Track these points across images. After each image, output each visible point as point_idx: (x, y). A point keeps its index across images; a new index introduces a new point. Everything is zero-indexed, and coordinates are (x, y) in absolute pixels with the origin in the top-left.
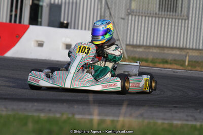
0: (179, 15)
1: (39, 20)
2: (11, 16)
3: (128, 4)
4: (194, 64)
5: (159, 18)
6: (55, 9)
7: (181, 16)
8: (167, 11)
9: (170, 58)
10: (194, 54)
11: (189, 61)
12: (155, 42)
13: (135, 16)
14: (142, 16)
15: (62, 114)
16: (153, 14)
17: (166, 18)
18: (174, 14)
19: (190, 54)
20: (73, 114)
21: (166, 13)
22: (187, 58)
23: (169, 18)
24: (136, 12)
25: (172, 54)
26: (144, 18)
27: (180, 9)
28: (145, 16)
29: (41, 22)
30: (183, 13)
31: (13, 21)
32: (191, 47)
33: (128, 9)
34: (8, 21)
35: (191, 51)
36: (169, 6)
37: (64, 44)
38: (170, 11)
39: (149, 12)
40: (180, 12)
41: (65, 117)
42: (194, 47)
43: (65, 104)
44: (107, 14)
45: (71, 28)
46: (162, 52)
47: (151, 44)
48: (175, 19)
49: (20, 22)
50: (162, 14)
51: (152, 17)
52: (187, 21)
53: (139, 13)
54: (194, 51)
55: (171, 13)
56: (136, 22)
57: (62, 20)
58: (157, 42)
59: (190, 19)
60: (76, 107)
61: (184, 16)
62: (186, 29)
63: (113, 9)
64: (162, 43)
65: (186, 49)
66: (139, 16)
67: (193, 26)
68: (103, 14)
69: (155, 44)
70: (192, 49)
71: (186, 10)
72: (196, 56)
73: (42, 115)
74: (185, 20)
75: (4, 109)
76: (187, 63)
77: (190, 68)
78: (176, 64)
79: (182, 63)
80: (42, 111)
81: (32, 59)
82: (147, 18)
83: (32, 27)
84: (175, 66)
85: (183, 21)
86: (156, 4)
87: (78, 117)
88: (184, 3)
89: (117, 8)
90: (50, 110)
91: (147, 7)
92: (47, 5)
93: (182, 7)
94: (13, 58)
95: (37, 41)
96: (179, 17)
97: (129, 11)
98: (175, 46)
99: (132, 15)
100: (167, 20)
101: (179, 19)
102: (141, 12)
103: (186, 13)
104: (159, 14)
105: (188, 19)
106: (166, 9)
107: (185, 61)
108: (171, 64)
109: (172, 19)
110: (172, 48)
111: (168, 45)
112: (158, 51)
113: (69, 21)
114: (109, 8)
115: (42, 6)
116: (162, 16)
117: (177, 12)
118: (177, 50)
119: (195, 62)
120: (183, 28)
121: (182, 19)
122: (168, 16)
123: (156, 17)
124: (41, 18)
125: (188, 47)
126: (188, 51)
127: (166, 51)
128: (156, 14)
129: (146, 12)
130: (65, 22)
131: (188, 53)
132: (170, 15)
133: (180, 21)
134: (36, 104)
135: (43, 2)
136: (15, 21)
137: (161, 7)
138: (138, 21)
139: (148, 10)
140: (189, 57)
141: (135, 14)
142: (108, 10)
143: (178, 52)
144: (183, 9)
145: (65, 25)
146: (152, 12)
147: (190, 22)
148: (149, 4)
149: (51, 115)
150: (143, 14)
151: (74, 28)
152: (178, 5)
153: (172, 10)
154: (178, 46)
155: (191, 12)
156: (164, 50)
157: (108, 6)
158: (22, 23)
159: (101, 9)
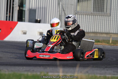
0: (105, 14)
1: (23, 19)
2: (7, 17)
3: (75, 8)
4: (115, 42)
5: (93, 15)
6: (33, 12)
7: (106, 14)
8: (98, 11)
9: (101, 39)
10: (115, 36)
11: (112, 41)
12: (92, 30)
13: (80, 15)
14: (84, 15)
15: (41, 73)
16: (90, 13)
17: (97, 16)
18: (102, 13)
19: (113, 36)
20: (48, 73)
21: (97, 12)
22: (111, 39)
23: (99, 16)
24: (80, 13)
25: (102, 37)
26: (85, 16)
27: (106, 10)
28: (85, 15)
29: (24, 20)
30: (107, 12)
31: (8, 20)
32: (113, 32)
33: (75, 11)
34: (5, 20)
35: (113, 34)
36: (99, 8)
37: (39, 32)
38: (100, 12)
39: (87, 12)
40: (105, 12)
41: (42, 74)
42: (115, 32)
43: (42, 67)
44: (63, 14)
45: (42, 23)
46: (96, 35)
47: (90, 31)
48: (103, 16)
49: (12, 20)
50: (95, 14)
51: (89, 15)
52: (110, 17)
53: (82, 13)
54: (115, 35)
55: (101, 13)
56: (80, 18)
57: (37, 19)
58: (93, 30)
59: (112, 15)
60: (48, 68)
61: (108, 14)
62: (110, 21)
63: (66, 11)
64: (95, 30)
65: (110, 33)
66: (82, 15)
67: (114, 20)
68: (60, 14)
69: (92, 31)
70: (114, 34)
71: (109, 10)
72: (116, 38)
73: (29, 74)
74: (109, 16)
75: (6, 71)
76: (111, 42)
77: (112, 44)
78: (104, 42)
79: (108, 42)
80: (29, 71)
81: (20, 42)
82: (86, 16)
83: (19, 23)
84: (104, 44)
85: (108, 17)
86: (92, 7)
87: (50, 74)
88: (108, 6)
89: (69, 10)
90: (33, 71)
91: (86, 9)
92: (28, 10)
93: (107, 9)
94: (9, 41)
95: (23, 31)
96: (105, 15)
97: (76, 12)
98: (103, 32)
99: (78, 14)
100: (98, 16)
101: (105, 16)
102: (83, 12)
103: (109, 12)
104: (93, 13)
105: (111, 16)
106: (98, 10)
107: (110, 41)
108: (101, 42)
109: (101, 16)
110: (102, 33)
111: (99, 31)
112: (94, 35)
113: (41, 19)
114: (64, 11)
115: (25, 11)
116: (96, 14)
117: (104, 12)
118: (104, 34)
119: (115, 41)
120: (108, 21)
121: (107, 16)
122: (99, 14)
123: (92, 15)
124: (24, 18)
125: (111, 32)
126: (111, 34)
127: (98, 35)
128: (92, 13)
129: (86, 13)
130: (39, 19)
131: (111, 35)
132: (100, 14)
133: (106, 17)
134: (25, 67)
135: (25, 8)
136: (9, 20)
137: (94, 9)
138: (81, 18)
139: (87, 11)
140: (112, 38)
141: (79, 13)
142: (64, 12)
143: (105, 35)
144: (107, 10)
145: (38, 21)
146: (89, 12)
147: (112, 17)
148: (87, 7)
149: (34, 73)
150: (84, 14)
151: (44, 23)
152: (104, 8)
153: (101, 11)
154: (105, 32)
155: (112, 11)
156: (97, 35)
157: (63, 9)
158: (13, 21)
159: (59, 11)
